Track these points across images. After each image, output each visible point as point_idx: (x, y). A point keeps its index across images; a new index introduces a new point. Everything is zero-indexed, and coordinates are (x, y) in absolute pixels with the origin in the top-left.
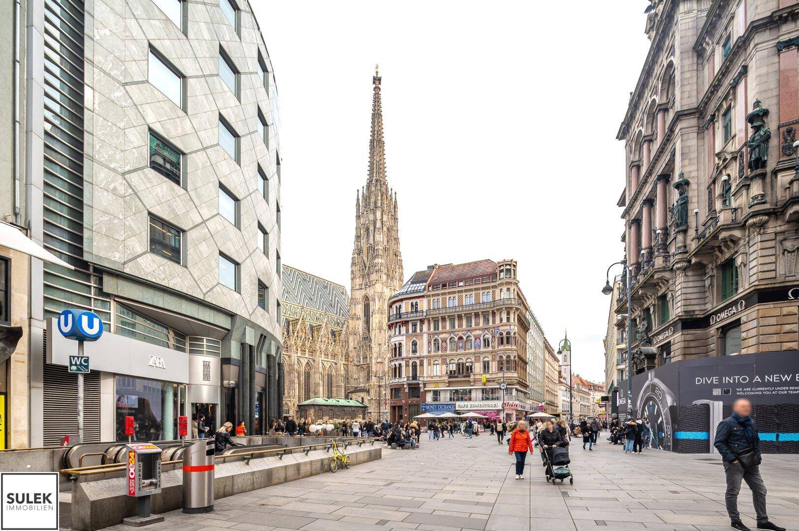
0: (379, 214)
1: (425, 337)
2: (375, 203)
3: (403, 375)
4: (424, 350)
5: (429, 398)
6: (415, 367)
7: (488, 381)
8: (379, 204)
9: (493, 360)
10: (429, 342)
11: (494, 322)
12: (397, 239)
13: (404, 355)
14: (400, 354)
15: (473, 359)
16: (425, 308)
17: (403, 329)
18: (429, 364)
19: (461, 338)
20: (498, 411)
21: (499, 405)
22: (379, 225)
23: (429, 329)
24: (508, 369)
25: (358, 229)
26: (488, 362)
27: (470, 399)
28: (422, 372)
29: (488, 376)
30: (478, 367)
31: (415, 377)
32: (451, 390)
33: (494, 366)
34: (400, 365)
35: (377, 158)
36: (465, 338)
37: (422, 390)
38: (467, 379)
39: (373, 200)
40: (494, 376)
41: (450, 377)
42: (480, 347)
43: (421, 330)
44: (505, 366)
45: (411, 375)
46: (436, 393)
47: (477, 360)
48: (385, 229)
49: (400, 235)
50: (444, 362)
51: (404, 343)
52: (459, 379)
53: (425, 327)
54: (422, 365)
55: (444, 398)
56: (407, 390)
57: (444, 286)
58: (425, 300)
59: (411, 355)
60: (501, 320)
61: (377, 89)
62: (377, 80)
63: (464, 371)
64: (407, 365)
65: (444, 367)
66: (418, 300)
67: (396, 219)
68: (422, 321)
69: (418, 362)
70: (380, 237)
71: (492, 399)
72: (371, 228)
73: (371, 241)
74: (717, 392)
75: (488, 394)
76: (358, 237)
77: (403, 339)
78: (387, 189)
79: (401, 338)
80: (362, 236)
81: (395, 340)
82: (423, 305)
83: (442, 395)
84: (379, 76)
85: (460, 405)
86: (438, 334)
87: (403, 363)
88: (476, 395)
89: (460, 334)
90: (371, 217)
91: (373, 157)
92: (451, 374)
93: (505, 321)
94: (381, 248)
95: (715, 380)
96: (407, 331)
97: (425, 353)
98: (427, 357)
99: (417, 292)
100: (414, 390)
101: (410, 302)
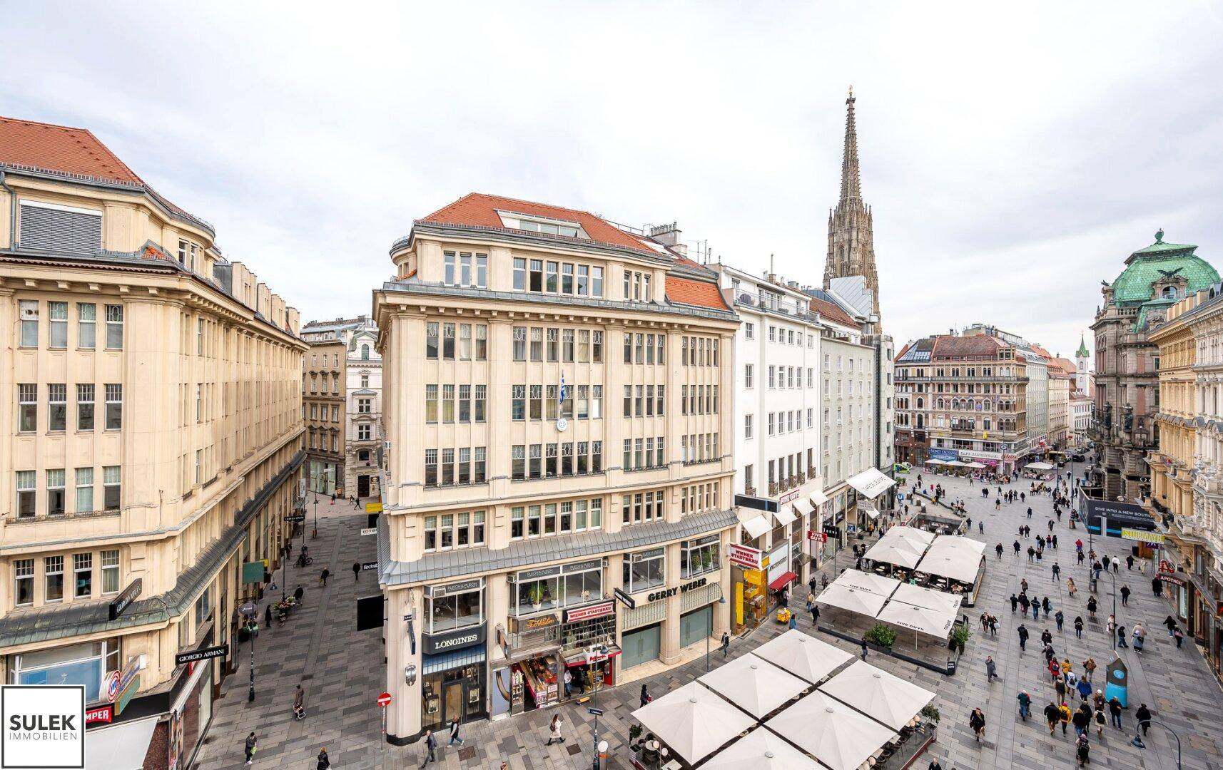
0: (854, 234)
1: (930, 397)
2: (850, 223)
3: (910, 423)
4: (929, 405)
5: (934, 444)
6: (920, 418)
7: (988, 436)
8: (855, 225)
9: (994, 420)
10: (934, 401)
11: (994, 391)
12: (871, 252)
13: (910, 408)
14: (907, 407)
15: (975, 418)
16: (930, 375)
17: (910, 389)
18: (934, 417)
19: (963, 400)
20: (998, 461)
21: (999, 456)
22: (854, 244)
23: (934, 391)
24: (1007, 429)
25: (831, 245)
26: (989, 422)
27: (972, 449)
28: (927, 423)
29: (989, 433)
30: (979, 425)
31: (920, 425)
32: (954, 441)
33: (994, 426)
34: (906, 415)
35: (851, 178)
36: (967, 401)
37: (927, 437)
38: (969, 433)
39: (847, 220)
40: (994, 433)
41: (953, 430)
42: (981, 409)
43: (927, 391)
44: (1004, 426)
45: (917, 424)
46: (940, 441)
47: (979, 418)
48: (860, 246)
49: (875, 247)
50: (947, 417)
51: (910, 399)
52: (961, 432)
53: (930, 389)
54: (927, 417)
55: (948, 445)
56: (913, 436)
57: (948, 358)
58: (930, 369)
59: (917, 409)
60: (1001, 391)
61: (851, 109)
62: (851, 101)
63: (965, 426)
64: (913, 416)
65: (948, 421)
66: (924, 368)
67: (871, 232)
68: (927, 385)
69: (924, 416)
70: (856, 257)
71: (993, 450)
72: (846, 247)
73: (846, 260)
74: (1104, 514)
75: (988, 446)
76: (831, 254)
77: (909, 396)
78: (862, 204)
79: (909, 394)
80: (835, 254)
81: (904, 396)
82: (929, 372)
83: (946, 443)
84: (853, 97)
85: (962, 452)
86: (942, 395)
87: (910, 415)
88: (978, 445)
89: (963, 398)
90: (846, 236)
91: (847, 176)
92: (954, 428)
93: (1004, 392)
94: (857, 266)
95: (1103, 509)
96: (914, 391)
97: (930, 409)
98: (931, 412)
99: (922, 361)
100: (921, 437)
101: (916, 368)
